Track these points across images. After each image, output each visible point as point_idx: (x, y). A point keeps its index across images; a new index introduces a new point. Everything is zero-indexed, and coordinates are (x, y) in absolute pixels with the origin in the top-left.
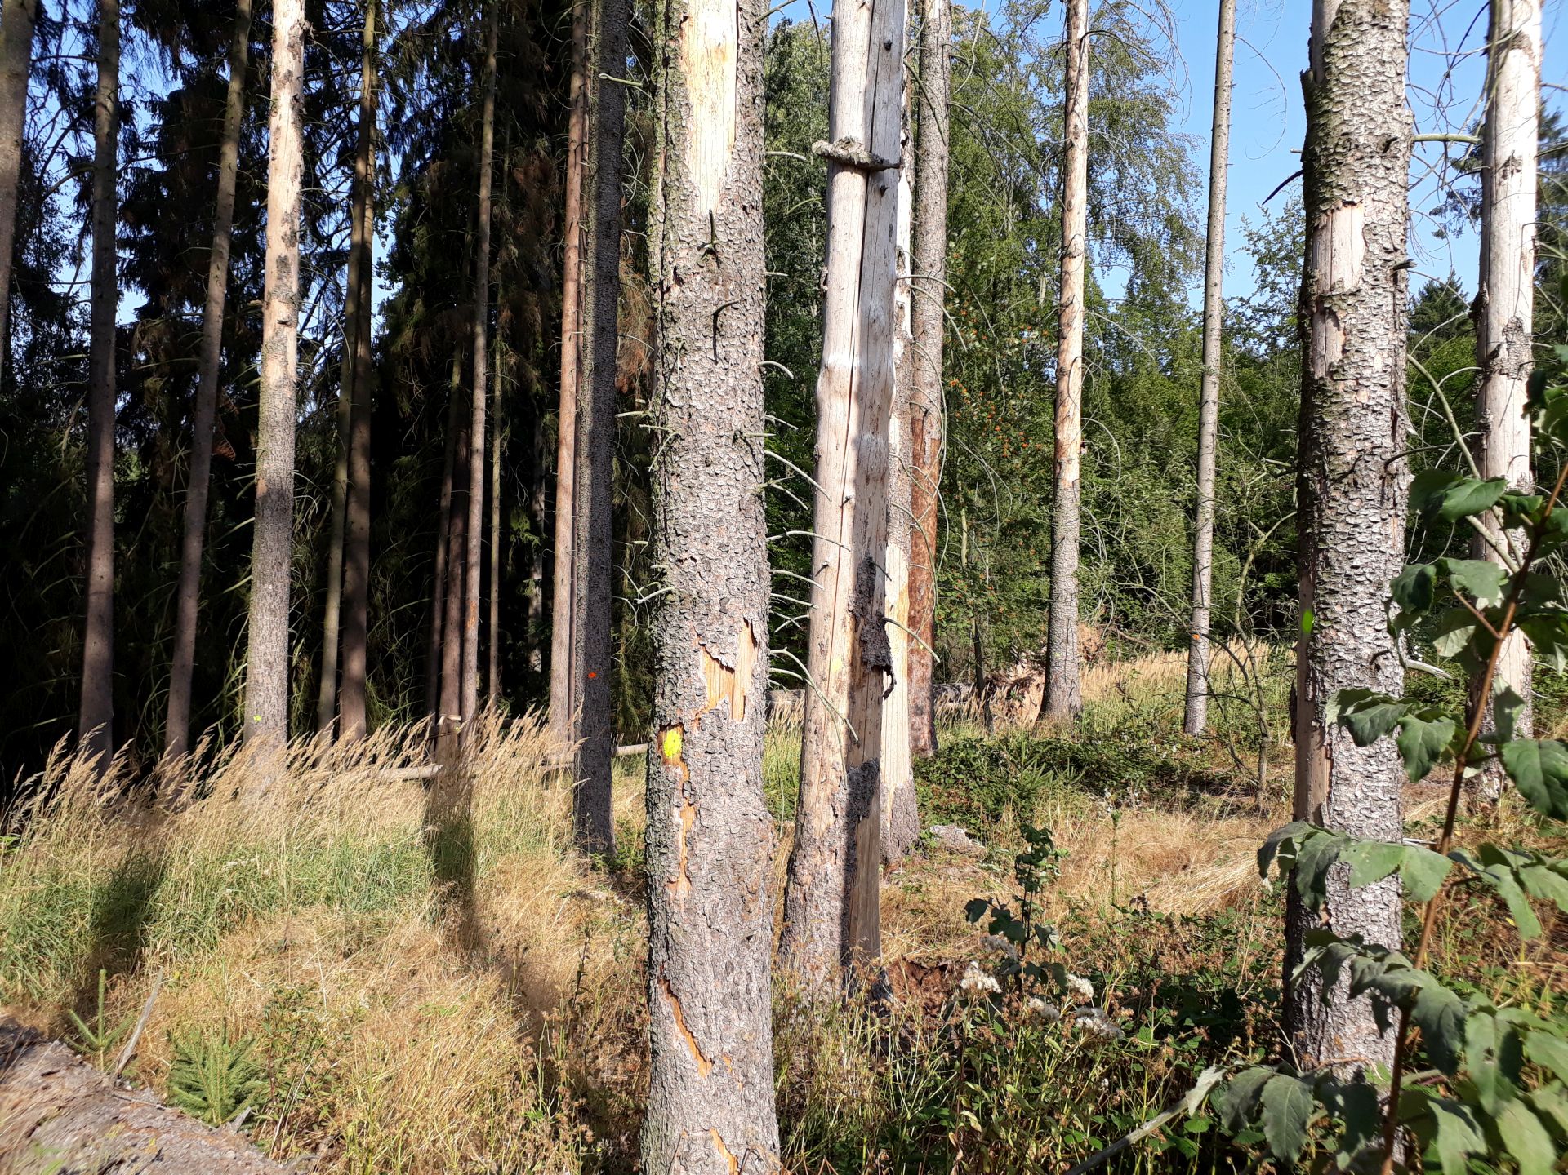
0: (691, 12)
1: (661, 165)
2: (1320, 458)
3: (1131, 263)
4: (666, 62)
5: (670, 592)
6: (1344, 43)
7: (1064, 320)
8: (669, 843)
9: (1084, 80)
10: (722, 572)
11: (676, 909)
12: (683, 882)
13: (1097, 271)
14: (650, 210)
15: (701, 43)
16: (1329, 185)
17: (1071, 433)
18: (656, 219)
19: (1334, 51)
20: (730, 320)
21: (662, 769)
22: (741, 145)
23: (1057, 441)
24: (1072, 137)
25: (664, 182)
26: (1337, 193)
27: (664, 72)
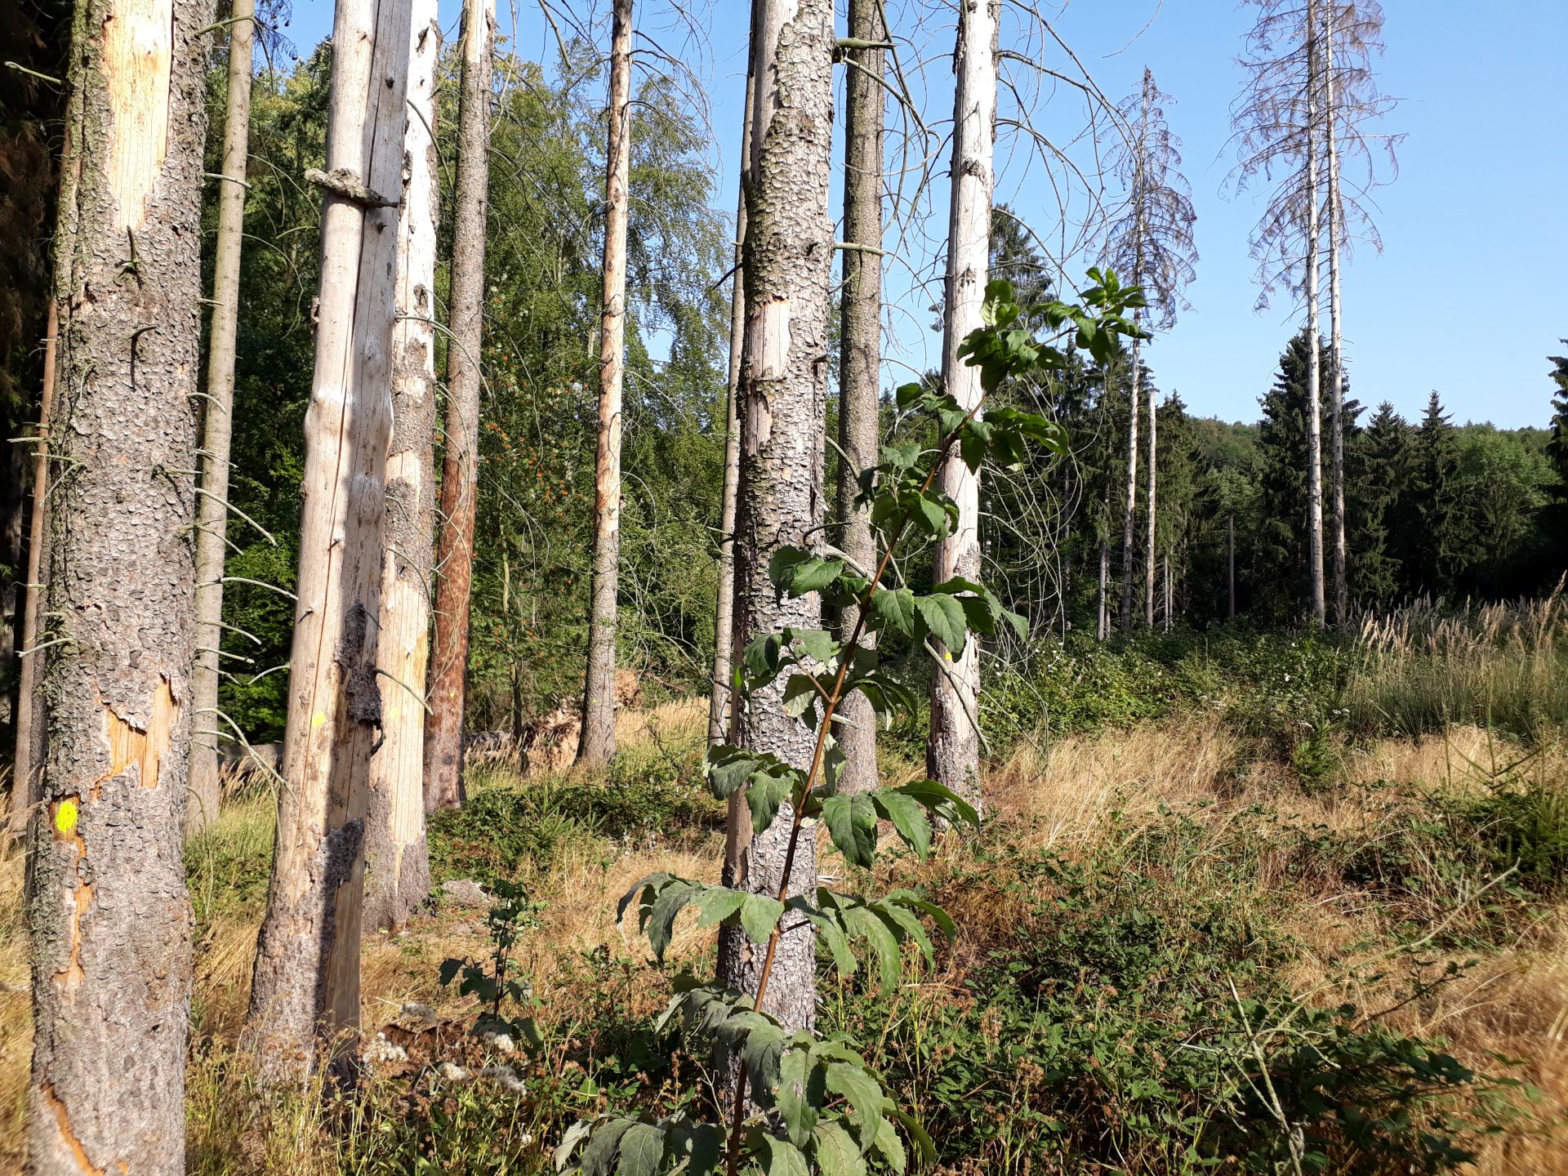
0: (116, 11)
1: (75, 171)
2: (751, 528)
3: (674, 327)
4: (85, 61)
5: (67, 644)
6: (777, 150)
7: (605, 376)
8: (58, 928)
9: (625, 146)
10: (134, 621)
11: (65, 1003)
12: (75, 972)
13: (643, 332)
14: (61, 218)
15: (127, 47)
16: (761, 279)
17: (611, 484)
18: (67, 230)
19: (768, 156)
20: (153, 347)
21: (53, 845)
22: (172, 162)
23: (597, 492)
24: (612, 199)
25: (79, 190)
26: (768, 287)
27: (82, 72)
